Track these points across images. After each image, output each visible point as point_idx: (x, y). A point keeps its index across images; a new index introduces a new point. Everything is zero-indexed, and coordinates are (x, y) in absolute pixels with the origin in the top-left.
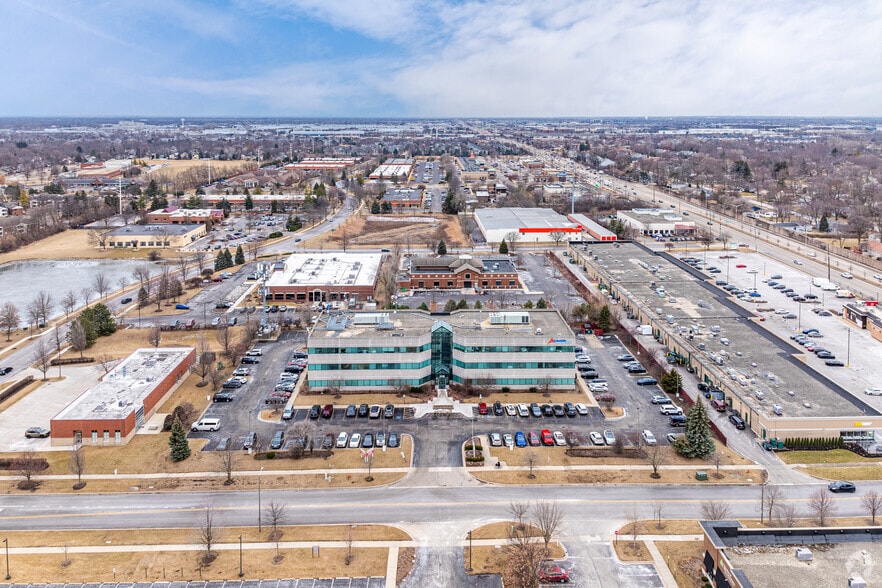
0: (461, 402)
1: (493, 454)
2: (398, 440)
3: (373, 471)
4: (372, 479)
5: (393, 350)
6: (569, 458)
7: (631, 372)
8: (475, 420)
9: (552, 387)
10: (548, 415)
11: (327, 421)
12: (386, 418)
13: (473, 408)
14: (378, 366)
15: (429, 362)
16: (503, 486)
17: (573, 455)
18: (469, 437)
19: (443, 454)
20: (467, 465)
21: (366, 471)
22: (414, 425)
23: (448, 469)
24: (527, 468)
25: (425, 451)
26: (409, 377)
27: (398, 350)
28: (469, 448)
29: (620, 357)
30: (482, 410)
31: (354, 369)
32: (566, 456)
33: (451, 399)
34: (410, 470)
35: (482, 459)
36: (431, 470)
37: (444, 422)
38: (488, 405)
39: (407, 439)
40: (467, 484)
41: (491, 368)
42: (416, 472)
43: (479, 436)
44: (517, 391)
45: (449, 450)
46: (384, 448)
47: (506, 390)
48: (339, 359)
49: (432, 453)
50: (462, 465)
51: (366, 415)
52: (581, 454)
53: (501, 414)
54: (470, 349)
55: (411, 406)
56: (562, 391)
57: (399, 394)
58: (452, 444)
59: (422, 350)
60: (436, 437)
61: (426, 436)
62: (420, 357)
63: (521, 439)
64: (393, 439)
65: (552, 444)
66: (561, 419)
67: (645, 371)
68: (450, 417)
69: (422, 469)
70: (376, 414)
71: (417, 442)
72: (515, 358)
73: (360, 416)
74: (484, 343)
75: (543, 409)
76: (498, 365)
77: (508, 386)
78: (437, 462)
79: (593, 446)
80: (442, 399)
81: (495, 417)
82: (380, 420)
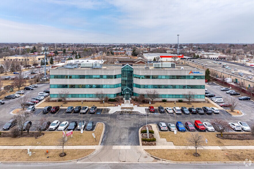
0: (138, 106)
1: (162, 136)
2: (93, 127)
3: (65, 147)
4: (65, 155)
5: (99, 77)
6: (221, 140)
7: (231, 95)
8: (148, 115)
9: (192, 100)
10: (194, 113)
11: (53, 115)
12: (91, 113)
13: (146, 109)
14: (91, 87)
15: (120, 85)
16: (175, 162)
17: (223, 138)
18: (144, 125)
19: (125, 136)
20: (143, 145)
21: (60, 148)
22: (107, 118)
23: (128, 147)
24: (193, 148)
25: (112, 133)
26: (108, 93)
27: (101, 77)
28: (144, 132)
29: (222, 89)
30: (151, 110)
31: (77, 88)
32: (219, 139)
33: (132, 104)
34: (98, 147)
35: (154, 140)
36: (115, 147)
37: (127, 116)
38: (155, 108)
39: (101, 126)
40: (143, 161)
41: (156, 88)
42: (103, 149)
43: (151, 125)
44: (171, 102)
45: (130, 133)
46: (82, 131)
47: (164, 101)
48: (68, 82)
49: (117, 135)
50: (139, 145)
51: (78, 112)
52: (229, 137)
53: (164, 112)
54: (144, 77)
55: (107, 108)
56: (198, 102)
57: (101, 102)
58: (132, 129)
59: (115, 77)
60: (121, 124)
61: (114, 124)
62: (114, 82)
63: (181, 126)
64: (90, 125)
65: (205, 130)
66: (203, 116)
67: (239, 94)
68: (131, 113)
69: (108, 147)
70: (84, 111)
71: (107, 127)
72: (169, 82)
73: (75, 112)
74: (151, 74)
75: (190, 110)
76: (159, 87)
77: (165, 99)
78: (120, 142)
79: (234, 132)
80: (127, 104)
81: (160, 114)
82: (87, 114)
